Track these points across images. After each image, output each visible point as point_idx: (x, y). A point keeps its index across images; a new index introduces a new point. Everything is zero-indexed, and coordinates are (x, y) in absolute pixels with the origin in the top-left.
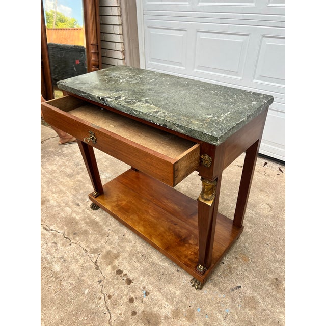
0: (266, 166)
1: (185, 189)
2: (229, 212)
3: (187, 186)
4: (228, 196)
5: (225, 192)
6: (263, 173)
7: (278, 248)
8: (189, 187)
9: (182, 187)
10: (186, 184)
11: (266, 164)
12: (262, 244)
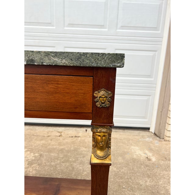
0: (87, 132)
1: (34, 172)
2: (82, 176)
3: (34, 168)
4: (75, 162)
5: (70, 160)
6: (88, 136)
7: (132, 187)
8: (37, 168)
9: (29, 172)
10: (32, 168)
11: (86, 130)
12: (121, 190)
